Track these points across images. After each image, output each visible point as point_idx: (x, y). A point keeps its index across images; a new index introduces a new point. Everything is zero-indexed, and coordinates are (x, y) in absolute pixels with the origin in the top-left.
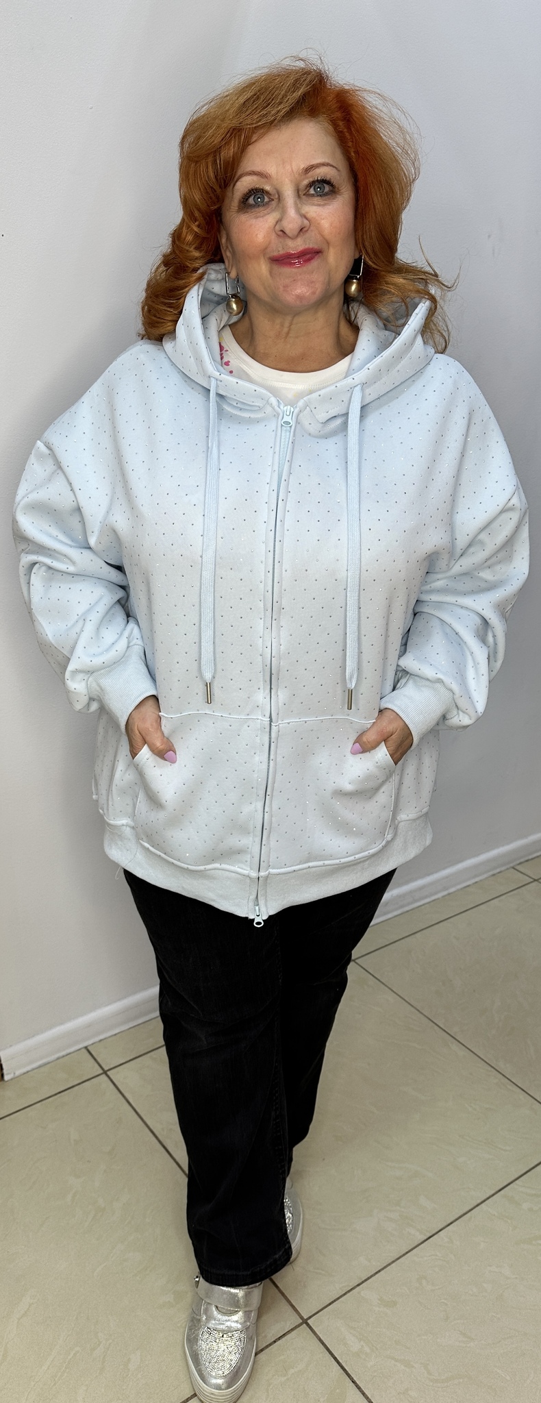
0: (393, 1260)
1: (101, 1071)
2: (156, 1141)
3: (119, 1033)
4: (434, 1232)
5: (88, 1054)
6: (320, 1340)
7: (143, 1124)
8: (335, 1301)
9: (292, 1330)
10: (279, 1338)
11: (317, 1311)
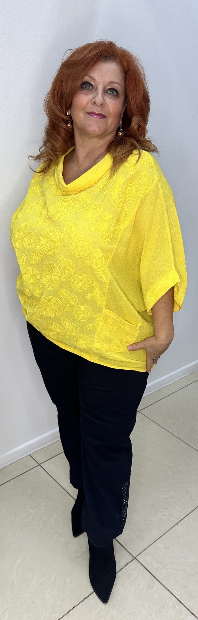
0: (167, 531)
1: (38, 465)
3: (43, 448)
5: (31, 458)
6: (142, 565)
7: (59, 485)
8: (146, 549)
9: (130, 562)
10: (126, 566)
11: (139, 553)
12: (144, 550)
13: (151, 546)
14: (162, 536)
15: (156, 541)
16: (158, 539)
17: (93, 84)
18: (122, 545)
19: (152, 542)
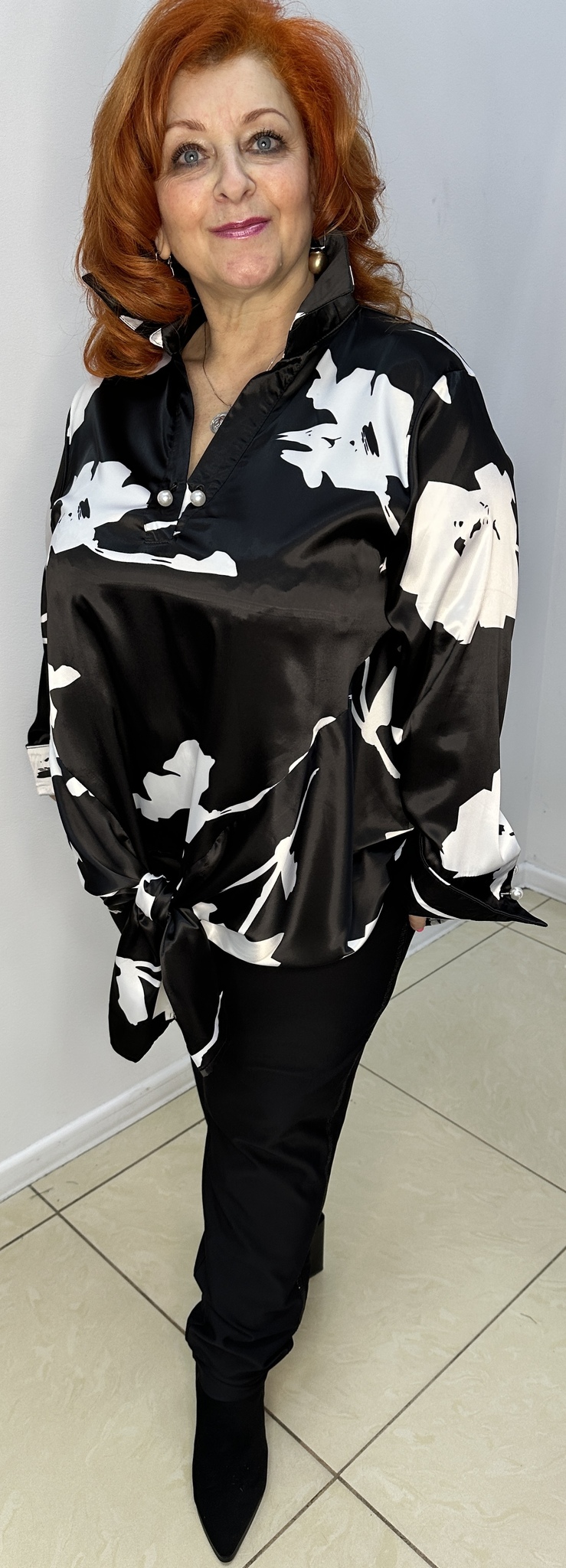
1: (54, 1212)
4: (464, 1347)
5: (33, 1194)
6: (358, 1495)
7: (115, 1271)
8: (367, 1446)
9: (325, 1488)
10: (312, 1501)
11: (348, 1461)
12: (362, 1451)
13: (380, 1436)
14: (409, 1403)
15: (393, 1419)
16: (399, 1414)
18: (299, 1441)
19: (381, 1424)
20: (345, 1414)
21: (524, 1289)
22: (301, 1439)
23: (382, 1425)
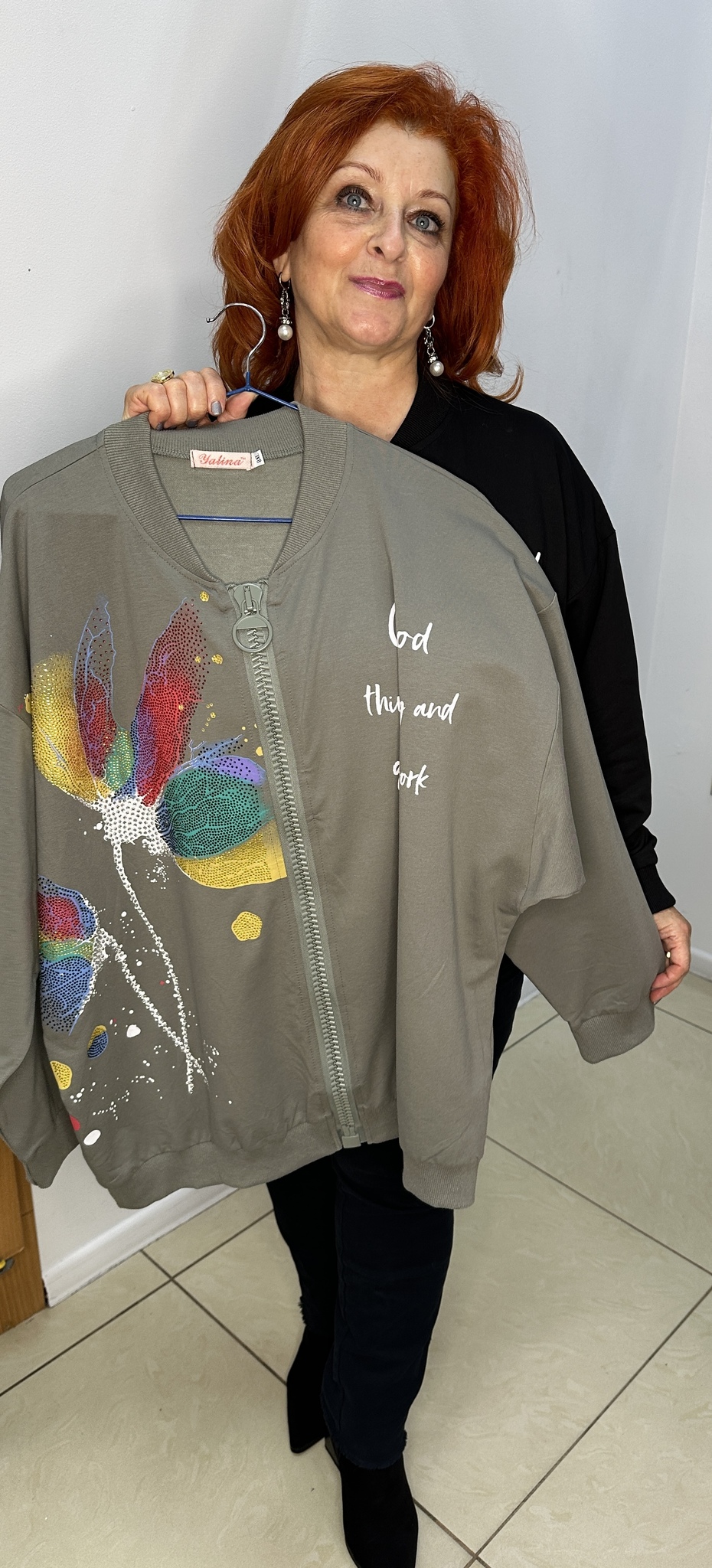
0: (555, 1462)
1: (167, 1279)
2: (254, 1359)
3: (178, 1227)
4: (592, 1421)
5: (146, 1259)
7: (233, 1340)
8: (503, 1525)
11: (485, 1543)
12: (499, 1530)
13: (517, 1513)
14: (544, 1479)
15: (529, 1496)
16: (534, 1490)
17: (372, 192)
18: (434, 1519)
19: (515, 1501)
20: (480, 1491)
21: (650, 1359)
22: (436, 1517)
23: (517, 1501)
